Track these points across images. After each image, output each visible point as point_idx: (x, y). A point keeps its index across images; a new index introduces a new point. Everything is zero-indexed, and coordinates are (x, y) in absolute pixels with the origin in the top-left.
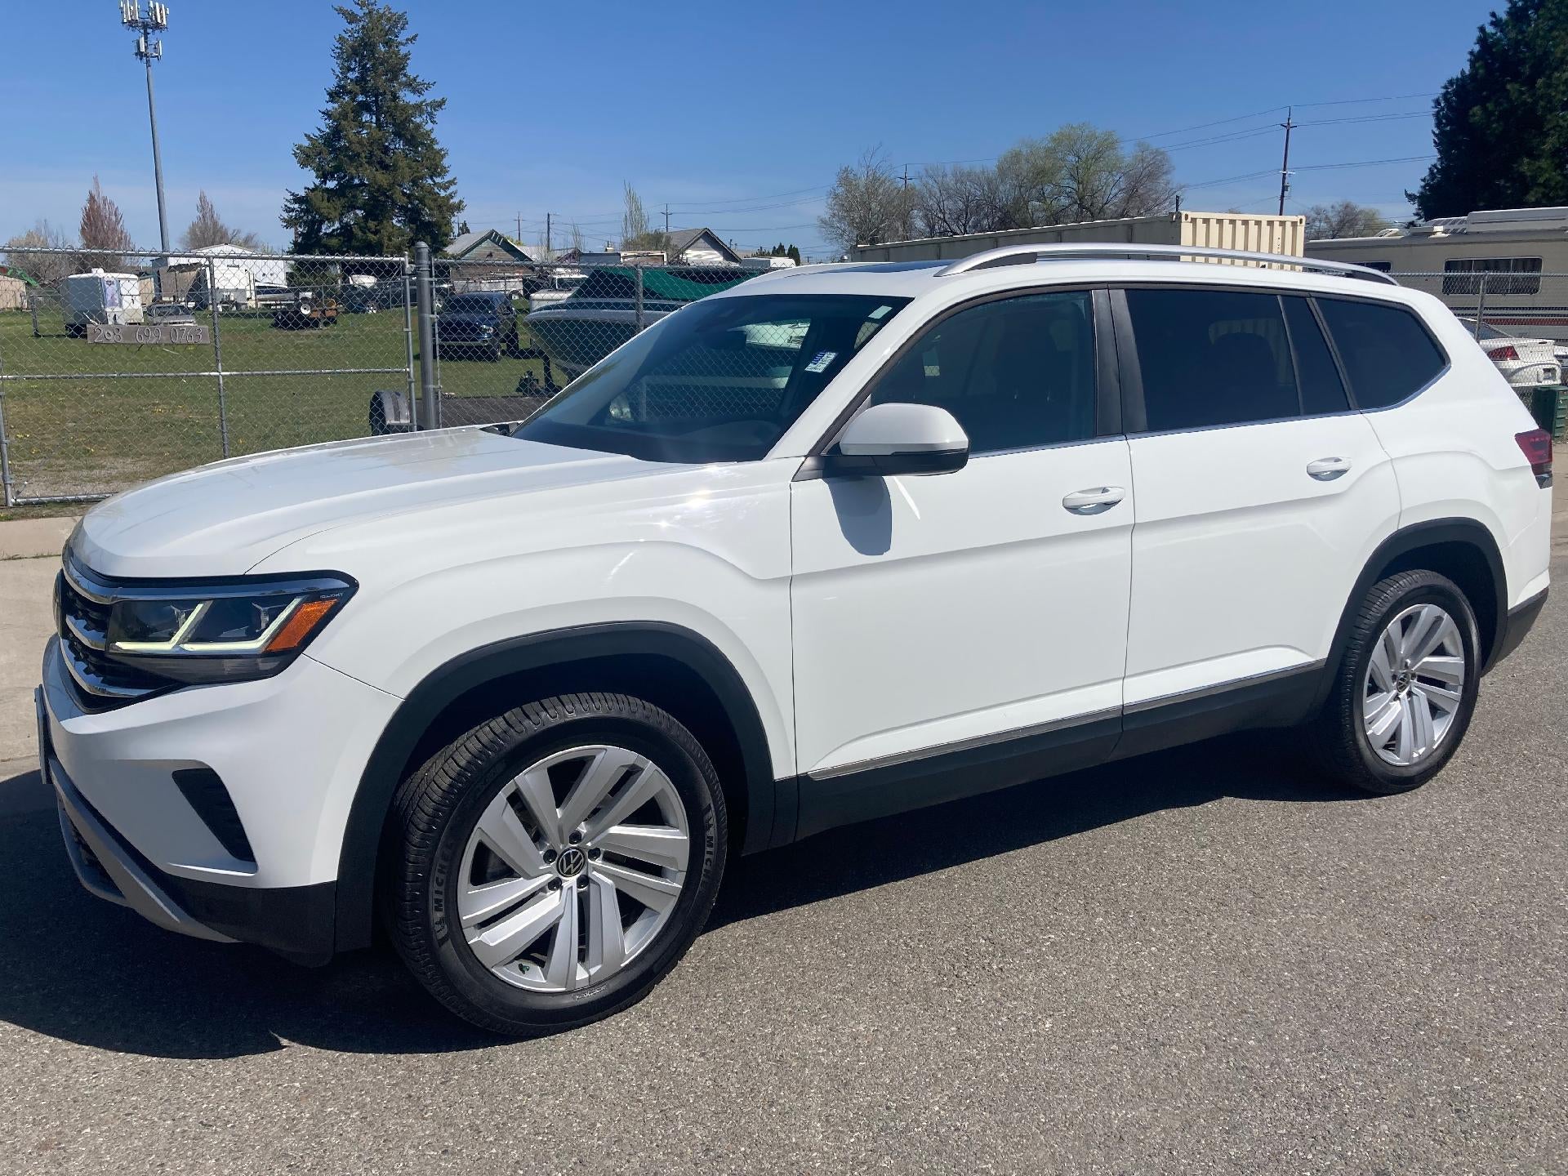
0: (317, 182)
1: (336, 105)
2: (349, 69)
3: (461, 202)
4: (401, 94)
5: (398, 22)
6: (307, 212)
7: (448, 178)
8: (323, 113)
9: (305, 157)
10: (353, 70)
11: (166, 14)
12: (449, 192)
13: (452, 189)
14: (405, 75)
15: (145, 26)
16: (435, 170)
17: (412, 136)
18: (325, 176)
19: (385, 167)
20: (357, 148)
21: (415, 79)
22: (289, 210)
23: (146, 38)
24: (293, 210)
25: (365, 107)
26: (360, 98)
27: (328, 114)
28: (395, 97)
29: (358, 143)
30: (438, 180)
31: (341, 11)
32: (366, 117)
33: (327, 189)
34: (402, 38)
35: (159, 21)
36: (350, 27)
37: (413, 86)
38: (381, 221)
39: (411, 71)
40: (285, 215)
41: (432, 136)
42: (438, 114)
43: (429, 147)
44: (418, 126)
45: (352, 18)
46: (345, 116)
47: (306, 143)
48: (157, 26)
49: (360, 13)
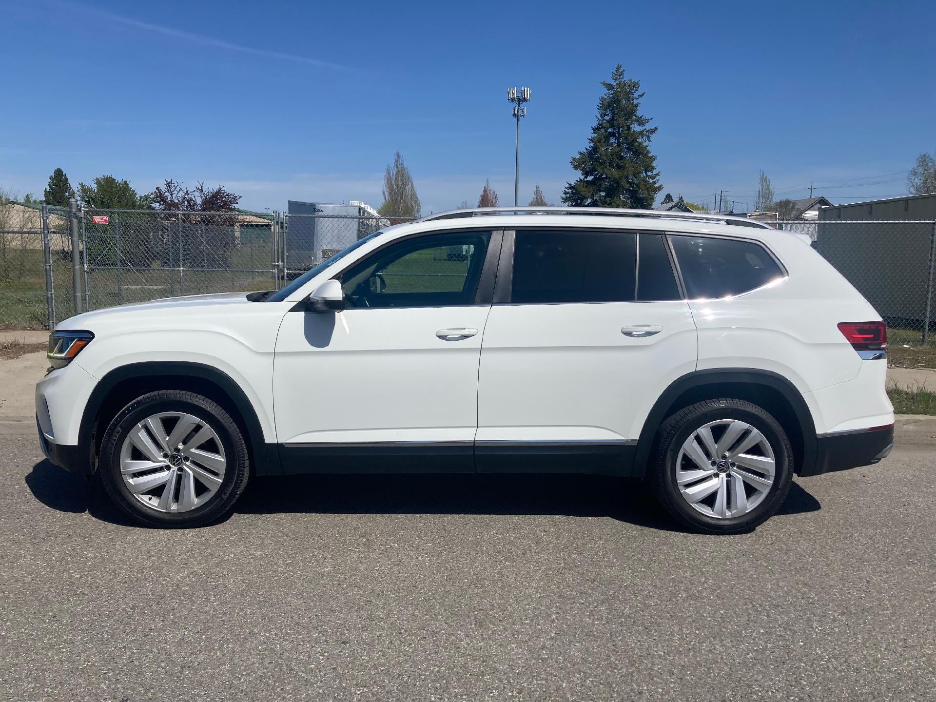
0: (582, 177)
1: (595, 135)
2: (605, 115)
3: (661, 186)
4: (632, 126)
5: (634, 86)
6: (575, 194)
7: (655, 172)
8: (589, 139)
9: (577, 164)
10: (608, 115)
11: (530, 93)
12: (654, 180)
13: (657, 178)
14: (635, 116)
15: (519, 100)
16: (648, 168)
17: (637, 150)
18: (586, 174)
19: (619, 167)
20: (604, 158)
21: (641, 117)
22: (566, 193)
23: (519, 106)
24: (568, 193)
25: (613, 135)
26: (611, 130)
27: (591, 140)
28: (629, 128)
29: (605, 155)
30: (649, 174)
31: (604, 84)
32: (612, 140)
33: (587, 181)
34: (636, 95)
35: (526, 97)
36: (608, 92)
37: (641, 121)
38: (614, 198)
39: (639, 113)
40: (564, 196)
41: (648, 149)
42: (653, 137)
43: (646, 155)
44: (640, 144)
45: (609, 87)
46: (599, 140)
47: (578, 156)
48: (525, 100)
49: (615, 84)
